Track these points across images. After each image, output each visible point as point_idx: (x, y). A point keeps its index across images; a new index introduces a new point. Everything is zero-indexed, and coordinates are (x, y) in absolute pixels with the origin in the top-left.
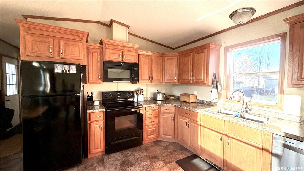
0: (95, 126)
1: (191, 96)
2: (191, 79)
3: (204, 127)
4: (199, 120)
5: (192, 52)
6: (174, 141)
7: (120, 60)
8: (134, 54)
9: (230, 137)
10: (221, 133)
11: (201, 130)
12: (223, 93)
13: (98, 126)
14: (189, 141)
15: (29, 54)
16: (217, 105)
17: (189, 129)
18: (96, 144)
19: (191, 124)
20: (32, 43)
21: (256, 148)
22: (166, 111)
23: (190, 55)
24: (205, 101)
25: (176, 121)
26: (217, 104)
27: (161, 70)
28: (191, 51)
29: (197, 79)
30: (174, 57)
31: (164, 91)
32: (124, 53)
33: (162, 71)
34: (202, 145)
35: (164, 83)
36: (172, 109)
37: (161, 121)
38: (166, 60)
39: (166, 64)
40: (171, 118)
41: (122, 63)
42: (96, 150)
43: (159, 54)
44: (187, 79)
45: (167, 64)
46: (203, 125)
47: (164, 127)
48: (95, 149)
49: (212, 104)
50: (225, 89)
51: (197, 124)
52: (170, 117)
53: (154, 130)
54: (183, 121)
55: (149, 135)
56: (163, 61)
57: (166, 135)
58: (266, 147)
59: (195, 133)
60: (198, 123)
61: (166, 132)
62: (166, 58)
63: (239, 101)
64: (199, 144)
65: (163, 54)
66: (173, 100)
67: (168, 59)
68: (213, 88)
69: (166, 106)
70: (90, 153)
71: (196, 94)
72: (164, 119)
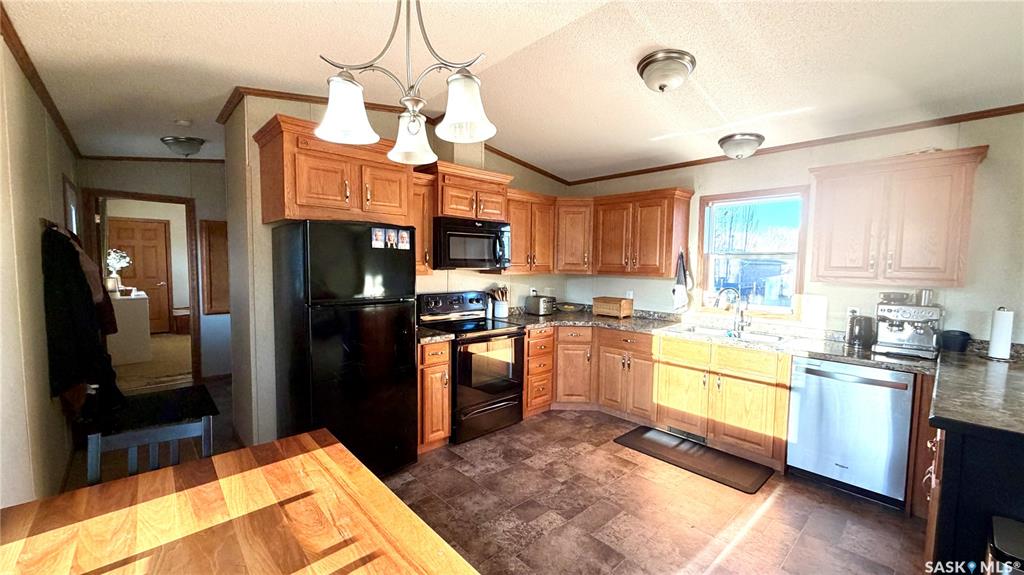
0: (433, 376)
1: (624, 301)
2: (627, 263)
3: (668, 364)
4: (655, 350)
5: (630, 202)
6: (588, 408)
7: (471, 215)
8: (500, 199)
9: (723, 375)
10: (703, 371)
11: (659, 372)
12: (696, 292)
13: (439, 375)
14: (630, 400)
15: (304, 201)
16: (682, 320)
17: (631, 373)
18: (435, 421)
19: (635, 362)
20: (309, 172)
21: (765, 386)
22: (571, 338)
23: (627, 209)
24: (655, 313)
25: (594, 360)
26: (683, 318)
27: (551, 238)
28: (631, 199)
29: (642, 263)
30: (583, 209)
31: (547, 292)
32: (483, 197)
33: (554, 242)
34: (662, 403)
35: (556, 272)
36: (587, 334)
37: (561, 363)
38: (562, 215)
39: (562, 226)
40: (585, 355)
41: (479, 222)
42: (435, 434)
43: (547, 198)
44: (618, 262)
45: (565, 222)
46: (664, 360)
47: (565, 376)
48: (433, 432)
49: (671, 318)
50: (699, 285)
51: (651, 360)
52: (580, 353)
53: (544, 384)
54: (615, 357)
55: (535, 398)
56: (557, 216)
57: (572, 395)
58: (781, 381)
59: (646, 381)
60: (654, 357)
61: (571, 388)
62: (562, 210)
63: (727, 309)
64: (655, 401)
65: (555, 200)
66: (572, 312)
67: (567, 213)
68: (678, 283)
69: (574, 326)
70: (422, 442)
71: (631, 297)
72: (568, 358)
